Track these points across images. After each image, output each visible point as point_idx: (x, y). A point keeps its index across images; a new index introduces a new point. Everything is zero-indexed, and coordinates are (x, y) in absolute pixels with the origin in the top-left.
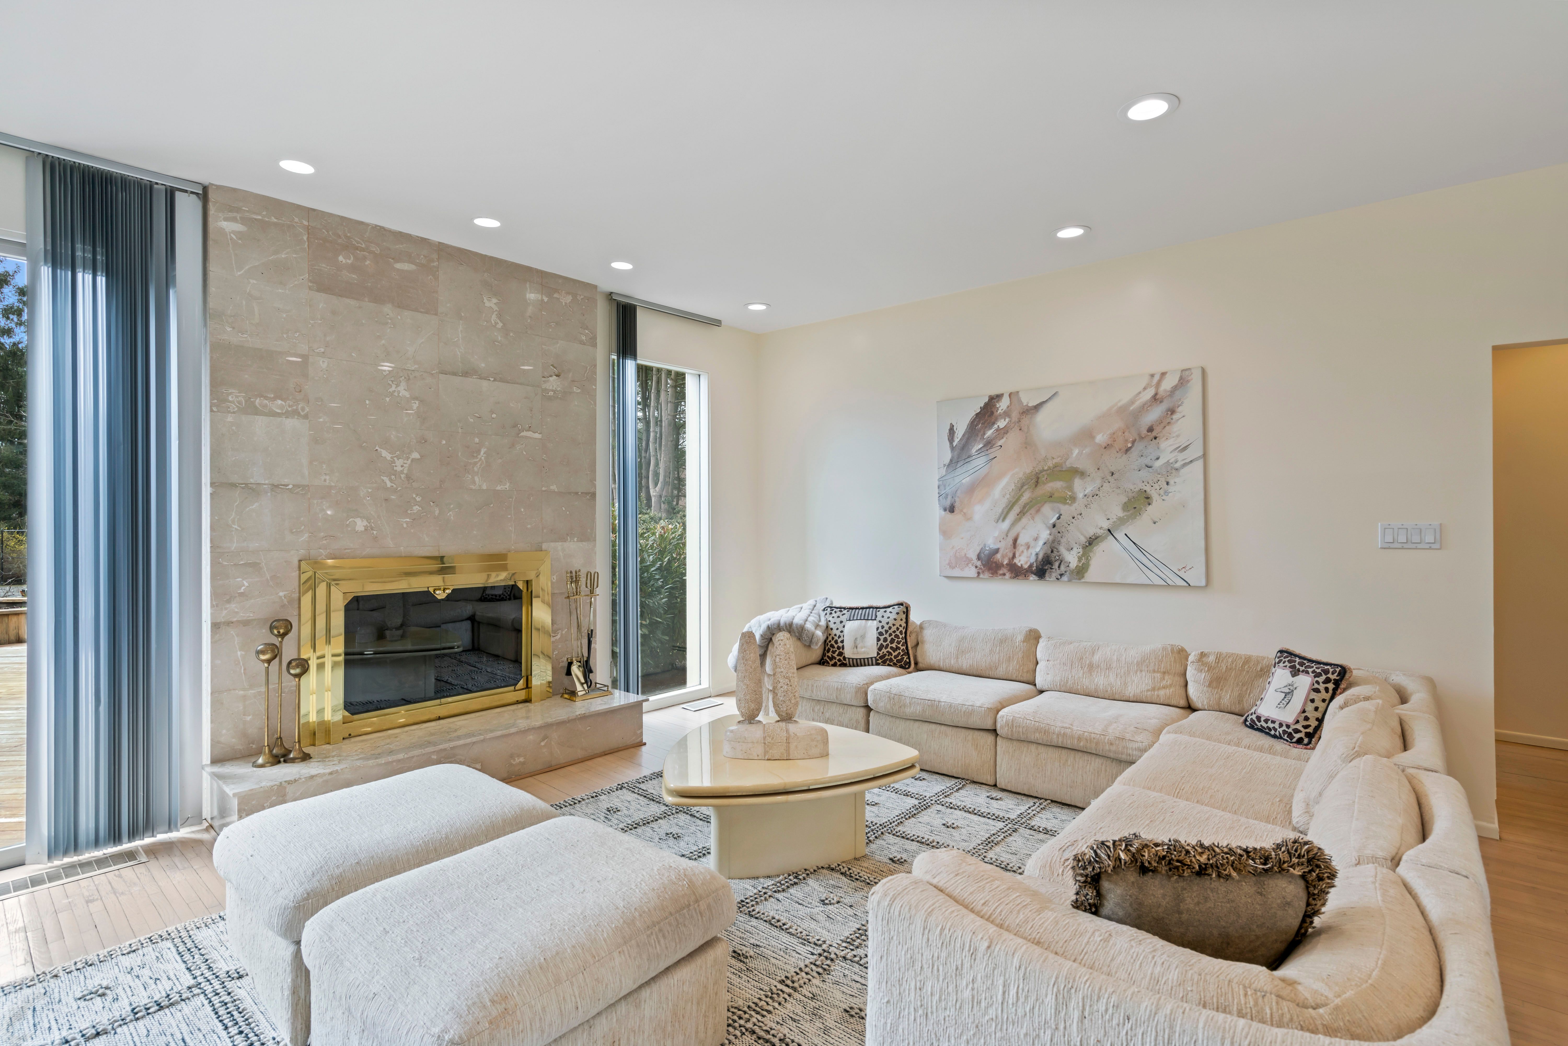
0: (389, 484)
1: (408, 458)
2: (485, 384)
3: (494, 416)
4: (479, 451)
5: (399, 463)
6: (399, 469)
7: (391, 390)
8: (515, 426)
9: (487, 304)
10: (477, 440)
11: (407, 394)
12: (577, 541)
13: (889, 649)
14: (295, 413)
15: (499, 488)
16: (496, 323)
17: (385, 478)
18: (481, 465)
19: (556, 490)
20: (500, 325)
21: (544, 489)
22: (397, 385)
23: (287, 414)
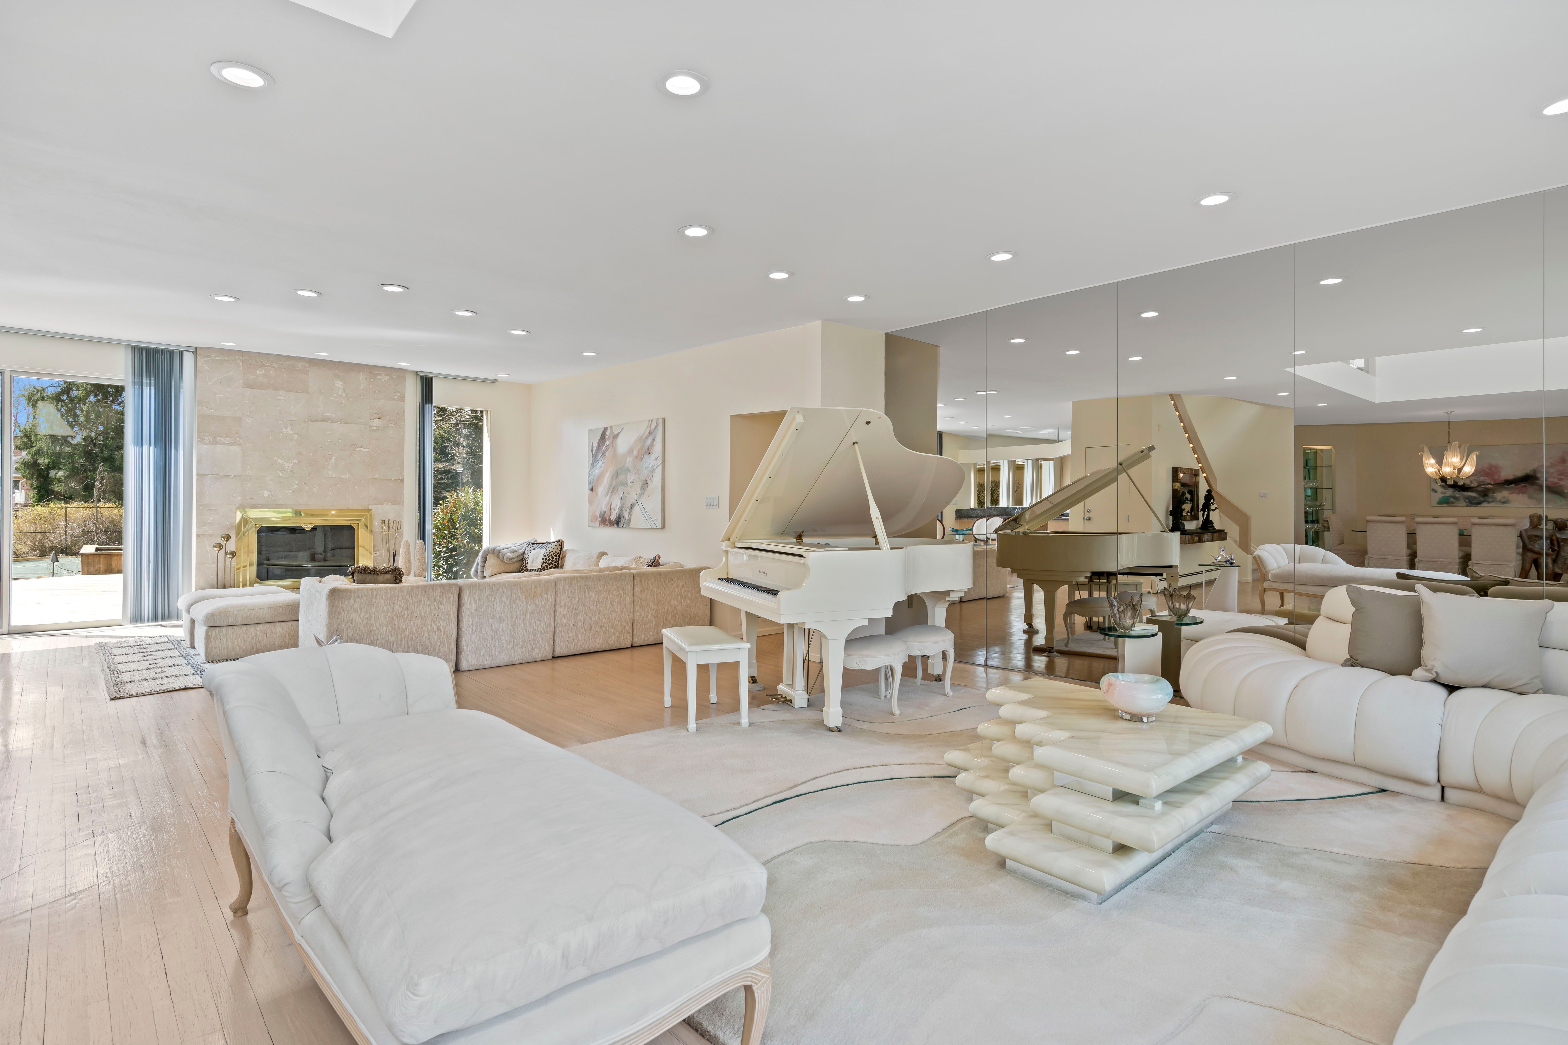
0: (281, 475)
1: (291, 463)
2: (335, 425)
3: (340, 441)
4: (331, 458)
5: (286, 465)
6: (286, 467)
7: (283, 431)
8: (353, 445)
9: (337, 385)
10: (330, 453)
11: (291, 432)
12: (391, 504)
13: (547, 564)
14: (235, 443)
15: (342, 477)
16: (342, 394)
17: (279, 472)
18: (332, 465)
19: (378, 478)
20: (344, 395)
21: (370, 477)
22: (286, 428)
23: (232, 444)
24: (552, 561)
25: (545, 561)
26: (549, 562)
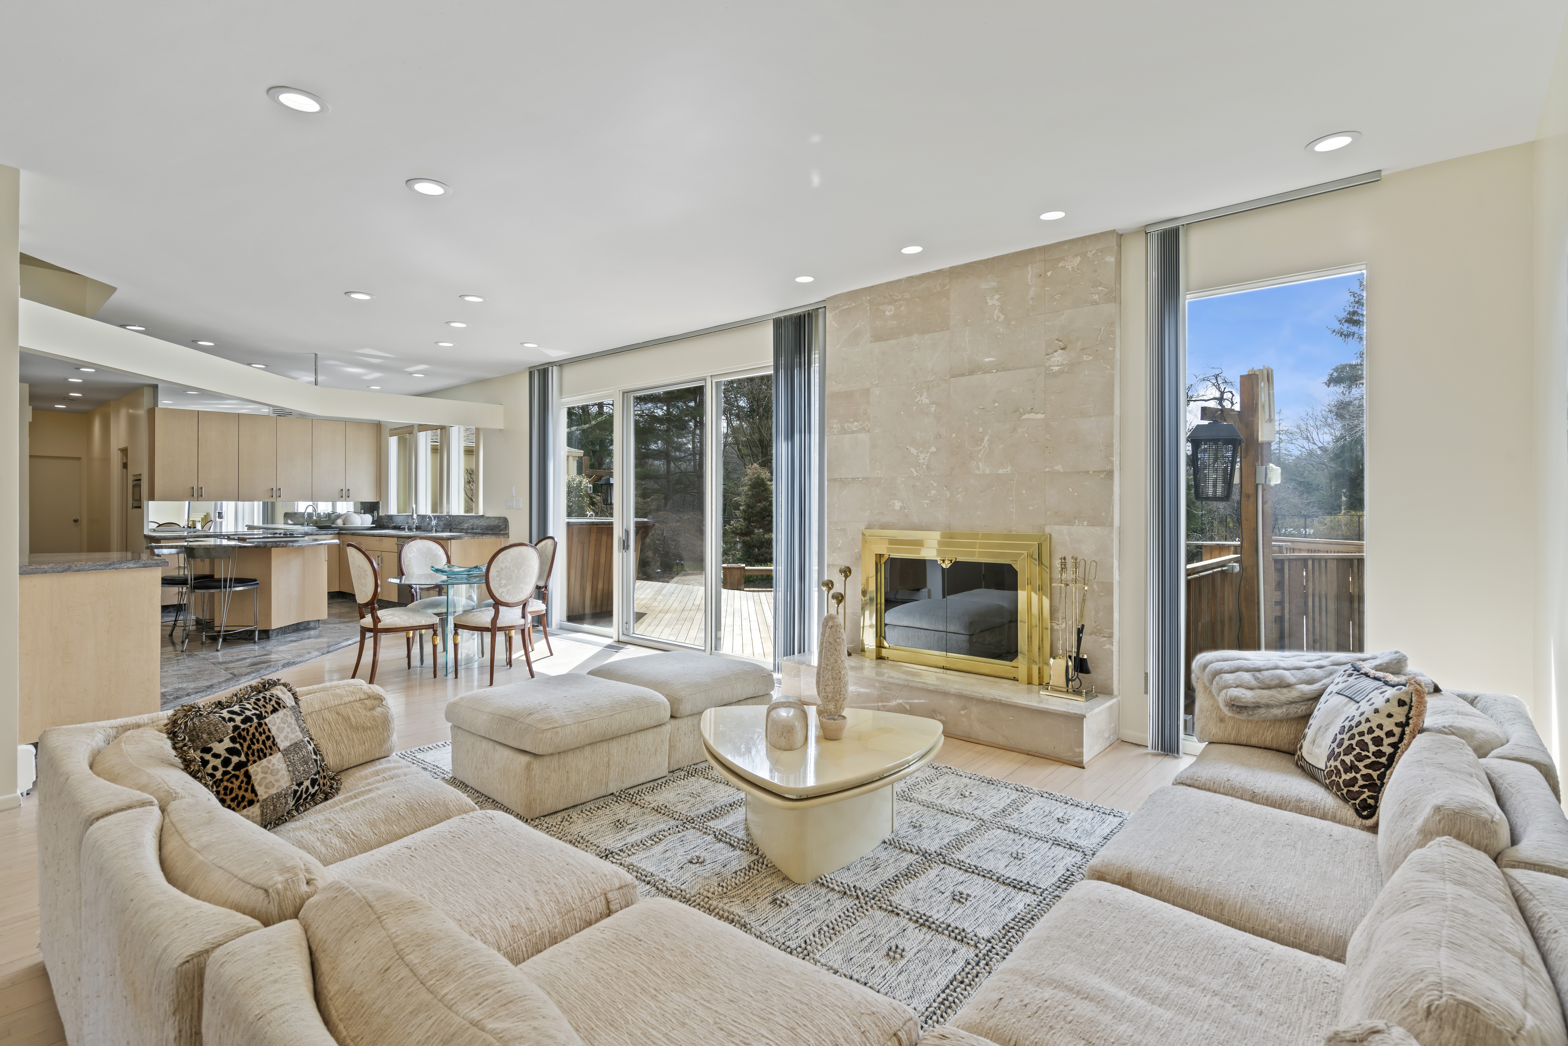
0: (915, 474)
1: (928, 452)
2: (988, 377)
3: (996, 405)
4: (983, 439)
5: (922, 456)
6: (922, 461)
7: (917, 400)
8: (1016, 410)
9: (990, 303)
10: (981, 430)
11: (927, 401)
12: (1088, 525)
14: (862, 430)
15: (1000, 472)
16: (998, 318)
17: (912, 469)
18: (984, 452)
19: (1062, 470)
20: (1002, 317)
21: (1047, 470)
22: (921, 396)
23: (859, 431)
24: (1359, 758)
25: (1337, 750)
26: (1348, 759)
